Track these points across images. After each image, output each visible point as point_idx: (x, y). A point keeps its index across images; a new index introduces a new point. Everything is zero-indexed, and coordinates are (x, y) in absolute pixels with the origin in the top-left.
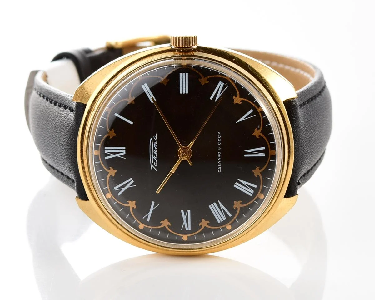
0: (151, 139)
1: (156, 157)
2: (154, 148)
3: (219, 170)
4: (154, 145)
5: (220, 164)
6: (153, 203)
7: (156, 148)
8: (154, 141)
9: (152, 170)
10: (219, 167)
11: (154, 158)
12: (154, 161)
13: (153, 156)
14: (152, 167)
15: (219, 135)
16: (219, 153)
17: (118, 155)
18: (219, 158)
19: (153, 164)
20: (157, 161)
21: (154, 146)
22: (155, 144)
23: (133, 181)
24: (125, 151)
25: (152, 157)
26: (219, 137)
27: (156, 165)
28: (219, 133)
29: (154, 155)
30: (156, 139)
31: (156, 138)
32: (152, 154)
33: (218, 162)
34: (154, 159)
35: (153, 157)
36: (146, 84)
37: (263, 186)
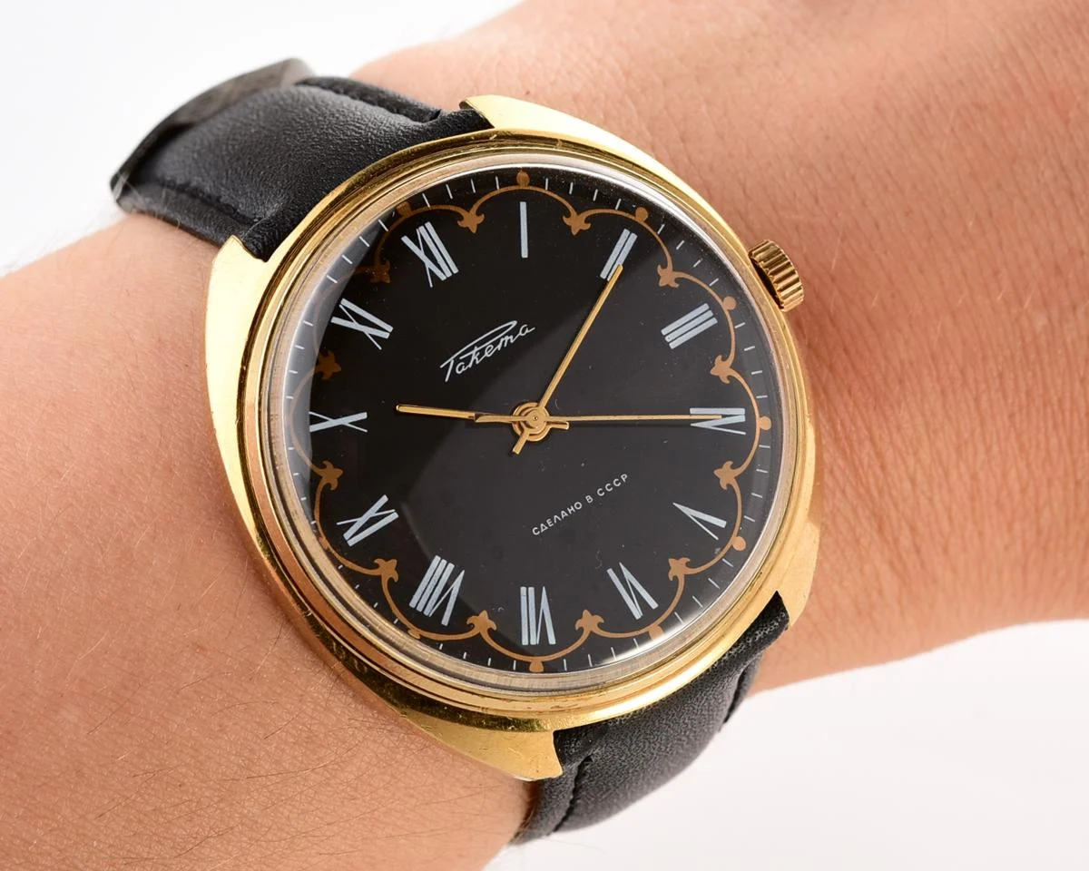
0: (514, 323)
1: (479, 357)
2: (499, 340)
3: (540, 530)
4: (503, 337)
5: (553, 522)
6: (363, 416)
7: (499, 347)
8: (514, 332)
9: (442, 366)
10: (547, 525)
11: (474, 354)
12: (467, 360)
13: (476, 349)
14: (449, 364)
15: (621, 480)
16: (578, 506)
17: (429, 264)
18: (567, 512)
19: (457, 361)
20: (470, 365)
21: (502, 340)
22: (507, 338)
23: (386, 336)
24: (449, 274)
25: (472, 348)
27: (460, 370)
28: (624, 477)
29: (482, 352)
30: (520, 334)
31: (523, 331)
32: (478, 344)
33: (556, 516)
34: (471, 356)
35: (473, 352)
36: (634, 237)
37: (563, 657)
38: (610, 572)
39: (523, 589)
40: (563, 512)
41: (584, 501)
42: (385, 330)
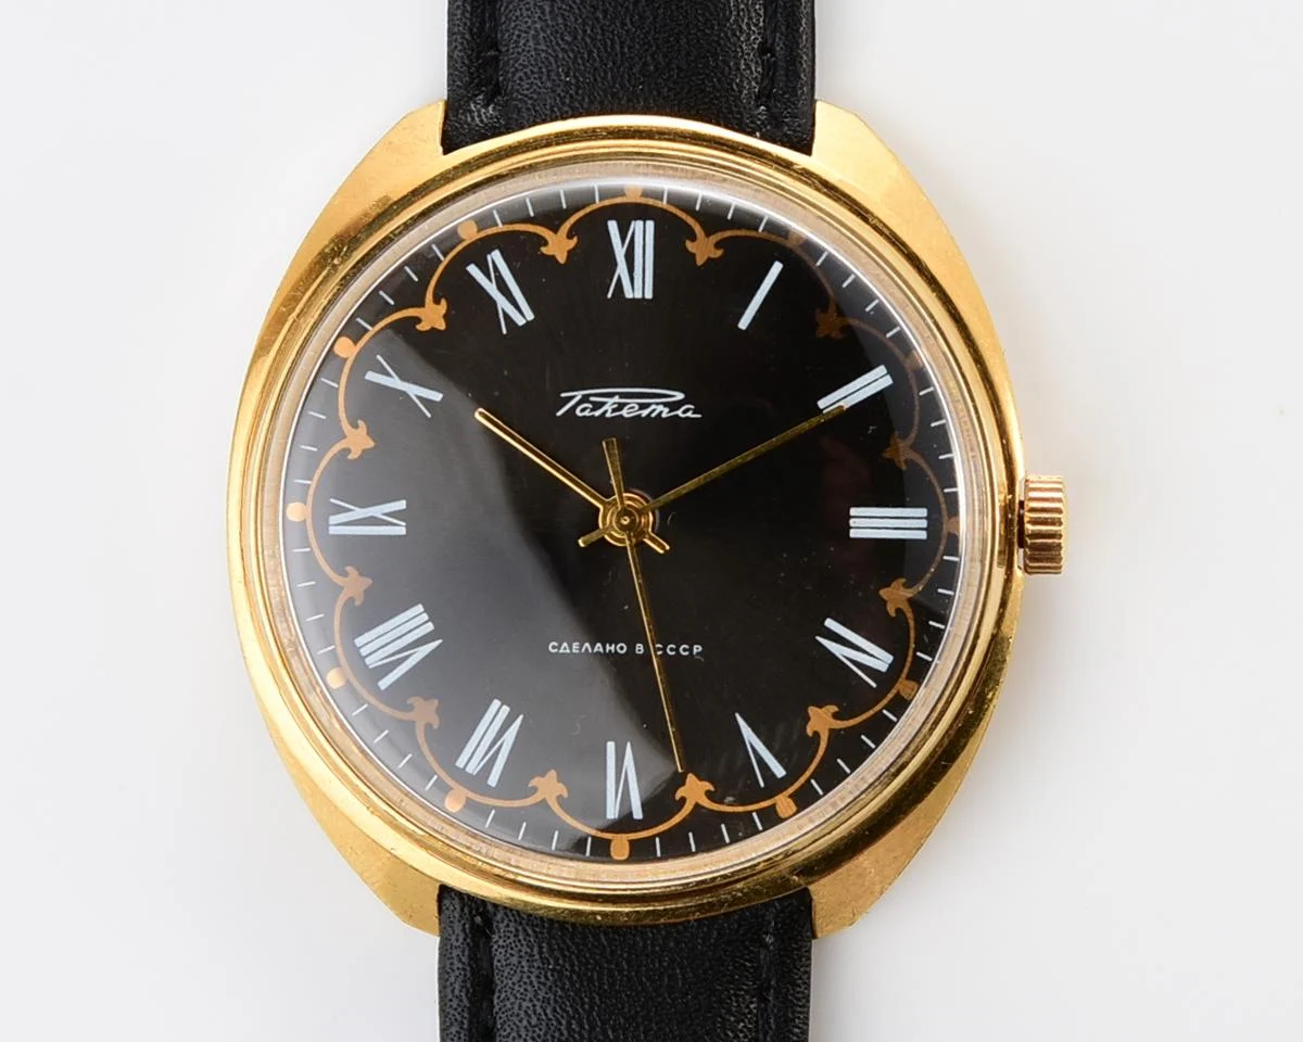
0: (680, 396)
1: (614, 411)
2: (648, 405)
3: (559, 647)
4: (657, 404)
5: (580, 649)
6: (437, 397)
7: (645, 413)
8: (674, 406)
9: (563, 395)
10: (571, 648)
12: (598, 406)
13: (616, 399)
14: (572, 398)
15: (691, 650)
16: (621, 648)
17: (622, 269)
18: (604, 649)
19: (585, 399)
20: (597, 413)
21: (653, 407)
22: (660, 408)
23: (521, 321)
24: (638, 295)
25: (611, 395)
26: (685, 650)
27: (583, 410)
28: (697, 649)
29: (621, 406)
30: (679, 413)
31: (684, 412)
32: (622, 395)
33: (586, 645)
34: (605, 403)
35: (610, 401)
36: (887, 381)
37: (495, 807)
38: (611, 746)
39: (496, 703)
40: (599, 645)
41: (631, 648)
42: (524, 315)
